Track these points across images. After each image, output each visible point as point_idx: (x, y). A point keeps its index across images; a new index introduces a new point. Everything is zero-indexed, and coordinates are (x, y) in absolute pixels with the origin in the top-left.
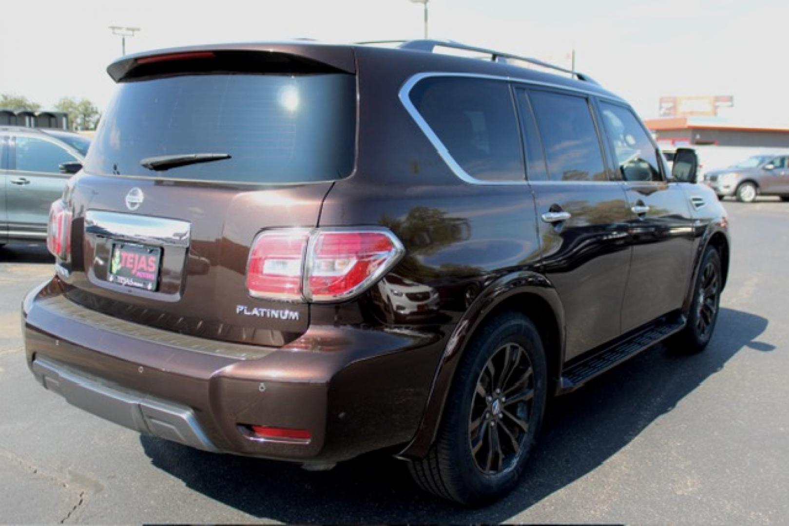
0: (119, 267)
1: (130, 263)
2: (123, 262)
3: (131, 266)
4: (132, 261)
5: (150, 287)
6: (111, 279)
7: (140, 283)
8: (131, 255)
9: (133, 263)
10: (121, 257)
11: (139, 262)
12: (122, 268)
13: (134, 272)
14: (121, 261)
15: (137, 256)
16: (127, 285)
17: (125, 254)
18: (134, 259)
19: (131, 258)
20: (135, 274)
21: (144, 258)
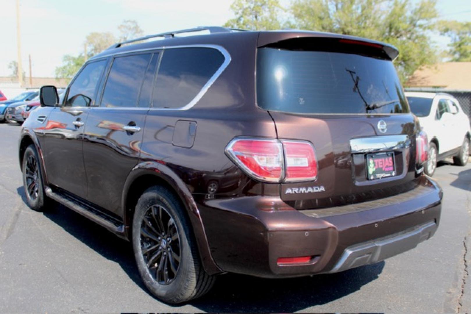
0: (374, 169)
1: (381, 164)
2: (377, 165)
3: (381, 166)
4: (381, 163)
5: (394, 174)
6: (372, 178)
7: (388, 174)
8: (380, 160)
9: (382, 164)
10: (374, 163)
11: (385, 163)
12: (376, 169)
13: (383, 169)
14: (375, 165)
15: (383, 160)
16: (382, 178)
17: (376, 161)
18: (382, 161)
19: (381, 162)
20: (385, 170)
21: (387, 159)
